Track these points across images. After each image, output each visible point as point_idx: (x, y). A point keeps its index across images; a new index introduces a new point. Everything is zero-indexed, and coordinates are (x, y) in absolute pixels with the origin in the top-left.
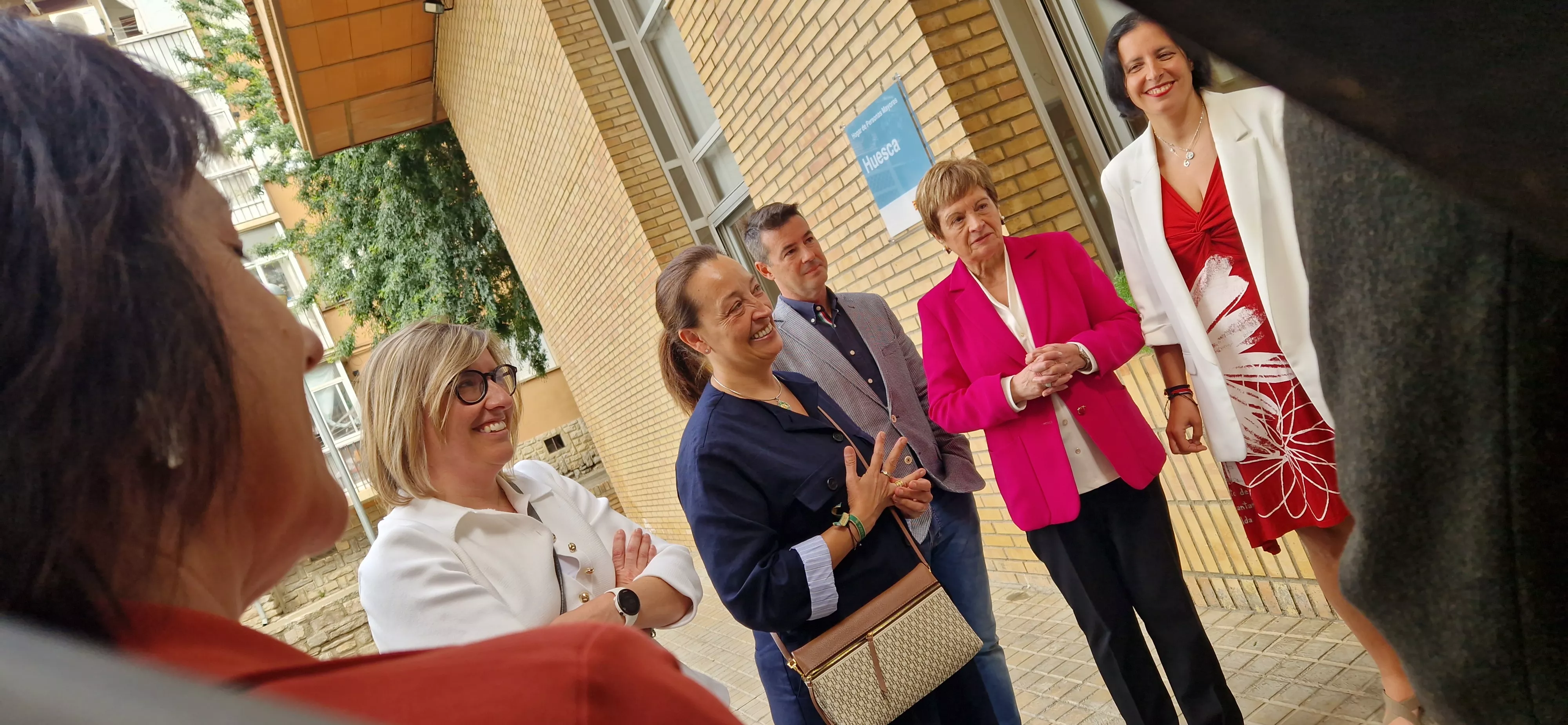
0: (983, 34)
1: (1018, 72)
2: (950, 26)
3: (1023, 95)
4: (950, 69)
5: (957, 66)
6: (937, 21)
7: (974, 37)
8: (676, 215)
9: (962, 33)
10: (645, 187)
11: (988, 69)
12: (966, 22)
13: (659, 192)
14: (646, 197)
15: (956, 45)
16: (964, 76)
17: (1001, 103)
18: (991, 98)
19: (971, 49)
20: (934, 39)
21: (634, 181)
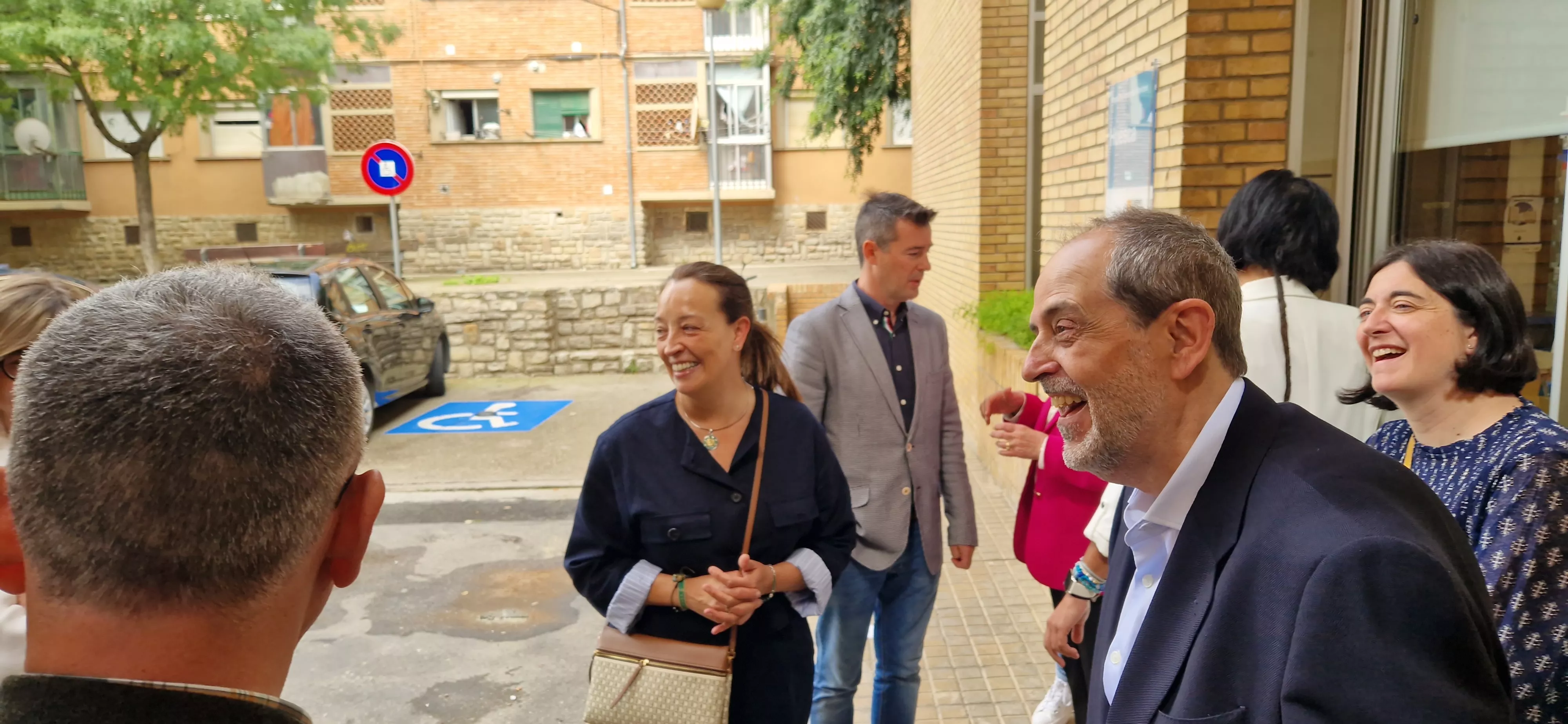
0: (1264, 54)
1: (1287, 113)
2: (1227, 32)
3: (1280, 141)
4: (1199, 84)
5: (1211, 82)
6: (1214, 21)
7: (1251, 54)
8: (1020, 72)
9: (1239, 45)
10: (1002, 32)
11: (1250, 97)
12: (1249, 33)
13: (1015, 42)
14: (998, 42)
15: (1222, 58)
16: (1215, 95)
17: (1246, 141)
18: (1237, 132)
19: (1235, 67)
20: (1198, 42)
21: (993, 22)
